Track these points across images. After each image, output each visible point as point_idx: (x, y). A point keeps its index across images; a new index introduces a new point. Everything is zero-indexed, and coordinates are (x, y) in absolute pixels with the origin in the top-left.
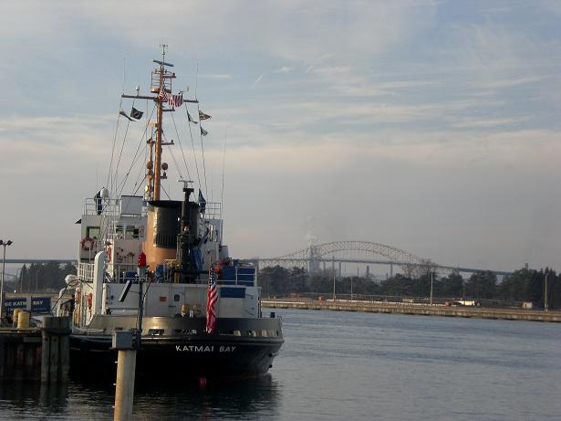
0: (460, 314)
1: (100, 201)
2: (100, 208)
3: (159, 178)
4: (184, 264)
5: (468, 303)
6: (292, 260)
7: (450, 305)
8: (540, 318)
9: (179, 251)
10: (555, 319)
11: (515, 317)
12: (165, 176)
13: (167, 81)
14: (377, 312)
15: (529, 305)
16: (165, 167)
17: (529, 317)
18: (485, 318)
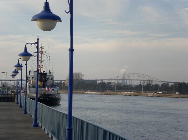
0: (150, 95)
1: (30, 72)
2: (30, 74)
3: (41, 68)
4: (43, 85)
5: (160, 93)
6: (114, 80)
7: (154, 93)
8: (172, 96)
9: (42, 82)
10: (176, 97)
11: (165, 96)
12: (42, 68)
13: (42, 49)
14: (127, 95)
15: (177, 93)
16: (42, 66)
17: (169, 96)
18: (156, 96)
